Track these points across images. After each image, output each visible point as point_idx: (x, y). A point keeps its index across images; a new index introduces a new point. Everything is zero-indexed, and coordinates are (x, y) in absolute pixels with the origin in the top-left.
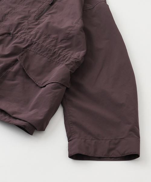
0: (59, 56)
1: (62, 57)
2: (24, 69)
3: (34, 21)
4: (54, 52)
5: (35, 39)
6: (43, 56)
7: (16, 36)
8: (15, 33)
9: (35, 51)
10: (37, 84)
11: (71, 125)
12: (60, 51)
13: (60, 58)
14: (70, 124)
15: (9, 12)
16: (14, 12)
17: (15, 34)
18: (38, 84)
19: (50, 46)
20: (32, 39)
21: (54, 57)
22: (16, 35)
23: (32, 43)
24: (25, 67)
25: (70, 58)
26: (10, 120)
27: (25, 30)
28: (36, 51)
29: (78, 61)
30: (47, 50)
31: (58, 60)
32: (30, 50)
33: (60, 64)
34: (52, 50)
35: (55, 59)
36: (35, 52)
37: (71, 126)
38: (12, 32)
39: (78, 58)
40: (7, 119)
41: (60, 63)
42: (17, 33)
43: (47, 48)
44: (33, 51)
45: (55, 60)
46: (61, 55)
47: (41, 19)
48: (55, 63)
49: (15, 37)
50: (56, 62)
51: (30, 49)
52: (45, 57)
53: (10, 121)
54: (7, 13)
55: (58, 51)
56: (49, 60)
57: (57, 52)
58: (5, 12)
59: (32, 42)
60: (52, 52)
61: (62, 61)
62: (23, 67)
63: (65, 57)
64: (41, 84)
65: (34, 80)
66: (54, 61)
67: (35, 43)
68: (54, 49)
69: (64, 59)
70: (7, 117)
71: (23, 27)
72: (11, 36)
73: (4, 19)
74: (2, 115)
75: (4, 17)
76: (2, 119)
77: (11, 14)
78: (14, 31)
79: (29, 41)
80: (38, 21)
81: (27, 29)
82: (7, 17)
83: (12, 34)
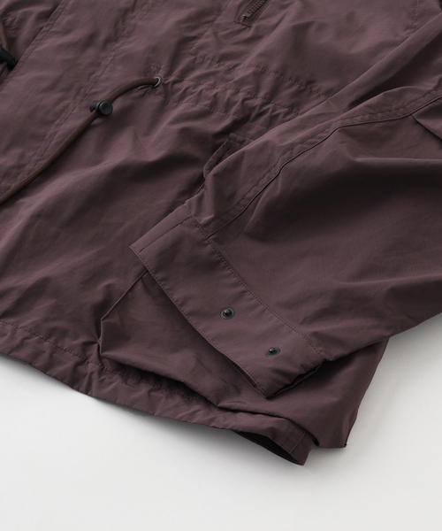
3: (238, 27)
5: (255, 97)
7: (178, 90)
8: (172, 79)
15: (136, 1)
16: (157, 1)
17: (175, 82)
20: (245, 100)
22: (177, 86)
23: (249, 116)
26: (211, 416)
27: (210, 65)
38: (159, 77)
40: (200, 413)
42: (180, 79)
47: (262, 19)
49: (173, 93)
51: (240, 138)
53: (212, 420)
54: (130, 5)
59: (247, 112)
67: (261, 114)
70: (196, 407)
71: (202, 53)
72: (160, 93)
73: (124, 30)
74: (177, 399)
75: (120, 23)
76: (180, 416)
77: (145, 7)
78: (169, 73)
79: (234, 109)
80: (254, 25)
81: (217, 59)
82: (133, 21)
83: (163, 84)
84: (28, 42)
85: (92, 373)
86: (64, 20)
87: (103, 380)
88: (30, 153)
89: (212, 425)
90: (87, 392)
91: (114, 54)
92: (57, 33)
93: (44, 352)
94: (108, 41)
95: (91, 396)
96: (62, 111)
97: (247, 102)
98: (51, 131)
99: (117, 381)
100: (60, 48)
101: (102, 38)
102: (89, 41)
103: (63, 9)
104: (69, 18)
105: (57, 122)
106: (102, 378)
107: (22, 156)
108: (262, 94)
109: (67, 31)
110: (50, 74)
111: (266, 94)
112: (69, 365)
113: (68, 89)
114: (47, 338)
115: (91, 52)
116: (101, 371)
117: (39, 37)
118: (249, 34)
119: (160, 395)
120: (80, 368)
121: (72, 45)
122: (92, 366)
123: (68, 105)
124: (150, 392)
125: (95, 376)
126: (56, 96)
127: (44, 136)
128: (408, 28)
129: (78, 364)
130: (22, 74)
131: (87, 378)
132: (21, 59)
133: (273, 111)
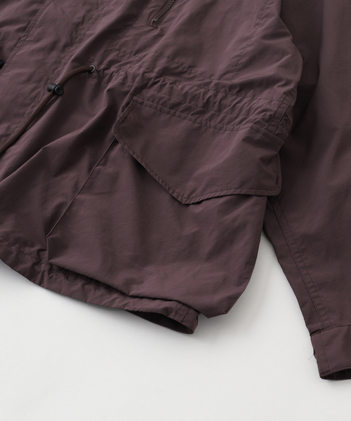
0: (220, 110)
1: (227, 113)
2: (135, 156)
3: (150, 28)
4: (205, 101)
5: (152, 71)
6: (179, 116)
7: (107, 75)
8: (102, 67)
9: (155, 105)
10: (175, 195)
11: (313, 289)
12: (220, 96)
13: (222, 115)
14: (312, 287)
15: (84, 17)
16: (98, 16)
17: (105, 69)
18: (178, 197)
19: (192, 88)
21: (208, 115)
22: (106, 72)
24: (134, 153)
25: (248, 112)
26: (125, 302)
27: (129, 57)
28: (159, 106)
29: (271, 115)
30: (188, 100)
31: (219, 119)
32: (142, 103)
33: (225, 130)
34: (199, 98)
35: (210, 121)
36: (156, 108)
37: (314, 292)
38: (94, 65)
39: (268, 107)
40: (118, 300)
41: (224, 128)
42: (108, 67)
43: (186, 93)
44: (150, 107)
45: (213, 123)
46: (225, 107)
47: (166, 22)
48: (212, 130)
49: (104, 77)
50: (215, 127)
51: (140, 100)
52: (185, 118)
53: (125, 305)
54: (80, 20)
55: (215, 95)
56: (196, 125)
57: (212, 98)
58: (76, 20)
59: (146, 82)
60: (201, 103)
61: (229, 122)
62: (131, 153)
63: (237, 111)
64: (186, 196)
65: (166, 185)
66: (210, 127)
67: (155, 83)
68: (205, 93)
69: (234, 115)
70: (115, 296)
71: (123, 49)
72: (95, 77)
73: (77, 38)
74: (102, 291)
75: (74, 33)
76: (103, 303)
77: (91, 21)
78: (100, 63)
79: (137, 79)
80: (160, 27)
81: (133, 54)
82: (83, 32)
83: (97, 70)
84: (11, 49)
85: (44, 272)
86: (35, 32)
87: (52, 277)
88: (14, 126)
89: (126, 308)
90: (40, 284)
91: (70, 54)
92: (31, 41)
93: (12, 253)
94: (66, 46)
95: (43, 287)
96: (36, 97)
97: (145, 74)
98: (28, 111)
99: (61, 277)
100: (33, 52)
101: (62, 43)
102: (53, 47)
103: (35, 24)
104: (39, 30)
105: (32, 105)
106: (51, 275)
107: (8, 128)
108: (156, 70)
109: (38, 40)
110: (27, 71)
111: (160, 70)
112: (28, 265)
113: (40, 80)
114: (14, 244)
115: (54, 54)
116: (50, 271)
117: (19, 45)
118: (156, 32)
119: (90, 287)
120: (36, 267)
121: (41, 50)
122: (44, 267)
123: (40, 92)
124: (83, 286)
125: (46, 273)
126: (31, 86)
127: (24, 114)
128: (257, 25)
129: (34, 265)
130: (8, 72)
131: (40, 274)
132: (7, 61)
133: (163, 82)
